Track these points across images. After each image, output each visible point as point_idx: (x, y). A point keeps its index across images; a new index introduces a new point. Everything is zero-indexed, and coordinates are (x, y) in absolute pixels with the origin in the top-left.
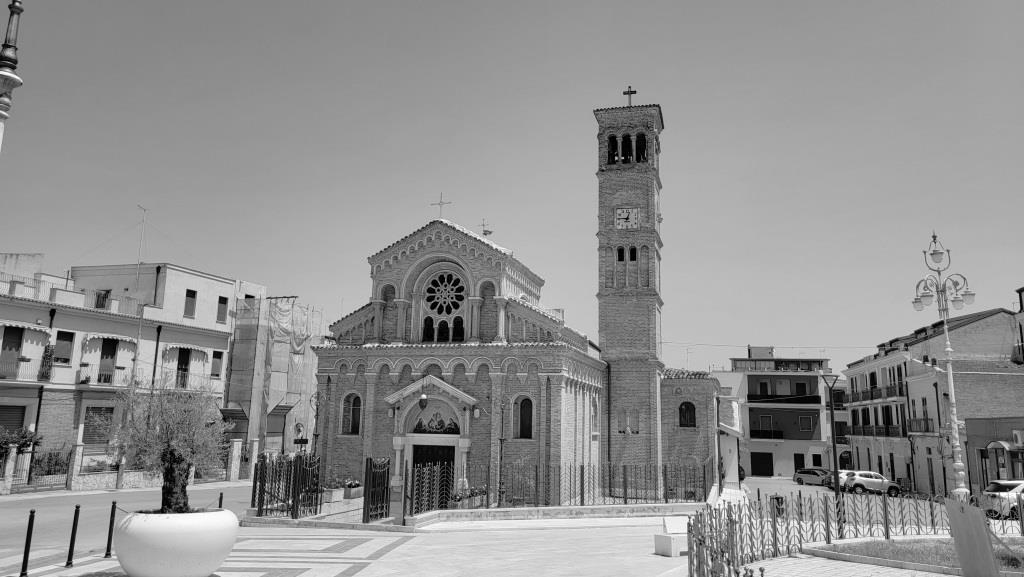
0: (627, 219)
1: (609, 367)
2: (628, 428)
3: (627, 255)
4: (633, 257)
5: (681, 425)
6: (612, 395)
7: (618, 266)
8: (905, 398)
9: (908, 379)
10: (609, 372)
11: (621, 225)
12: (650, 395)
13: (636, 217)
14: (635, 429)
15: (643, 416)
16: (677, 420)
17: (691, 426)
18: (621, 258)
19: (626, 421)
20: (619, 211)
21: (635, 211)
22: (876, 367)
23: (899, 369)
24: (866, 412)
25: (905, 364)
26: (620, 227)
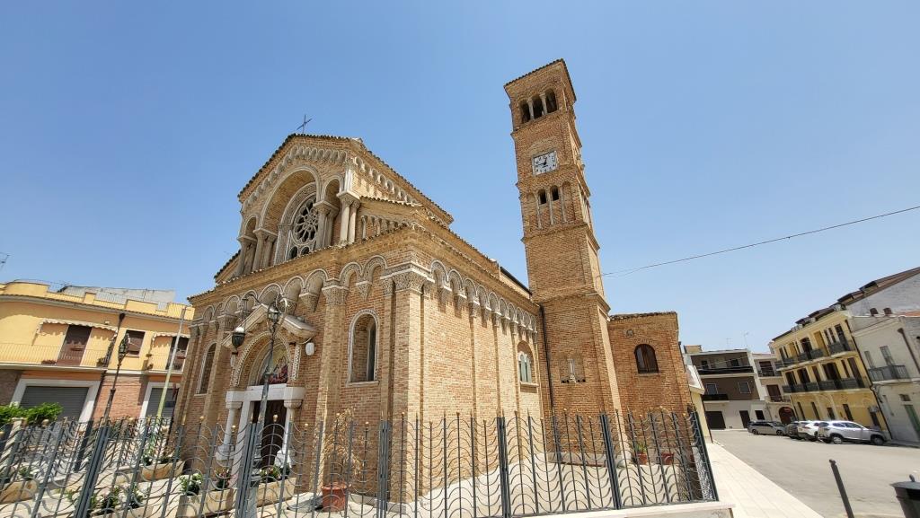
0: (545, 163)
1: (542, 309)
2: (572, 377)
3: (549, 196)
4: (556, 196)
5: (640, 371)
6: (549, 339)
7: (542, 209)
8: (855, 353)
9: (854, 334)
10: (543, 315)
11: (540, 171)
12: (594, 334)
13: (553, 161)
14: (581, 377)
15: (587, 360)
16: (634, 366)
17: (652, 371)
18: (543, 200)
19: (568, 368)
20: (536, 160)
21: (552, 154)
22: (808, 332)
23: (839, 328)
24: (803, 373)
25: (846, 321)
26: (538, 173)
